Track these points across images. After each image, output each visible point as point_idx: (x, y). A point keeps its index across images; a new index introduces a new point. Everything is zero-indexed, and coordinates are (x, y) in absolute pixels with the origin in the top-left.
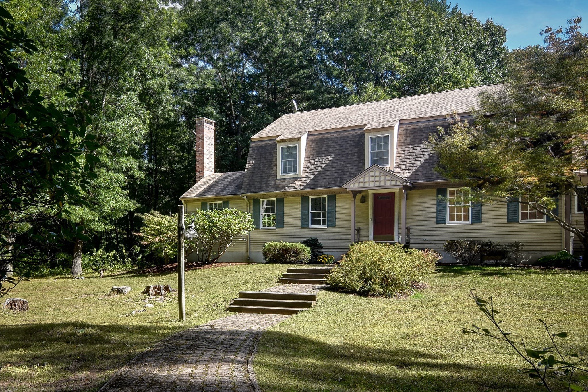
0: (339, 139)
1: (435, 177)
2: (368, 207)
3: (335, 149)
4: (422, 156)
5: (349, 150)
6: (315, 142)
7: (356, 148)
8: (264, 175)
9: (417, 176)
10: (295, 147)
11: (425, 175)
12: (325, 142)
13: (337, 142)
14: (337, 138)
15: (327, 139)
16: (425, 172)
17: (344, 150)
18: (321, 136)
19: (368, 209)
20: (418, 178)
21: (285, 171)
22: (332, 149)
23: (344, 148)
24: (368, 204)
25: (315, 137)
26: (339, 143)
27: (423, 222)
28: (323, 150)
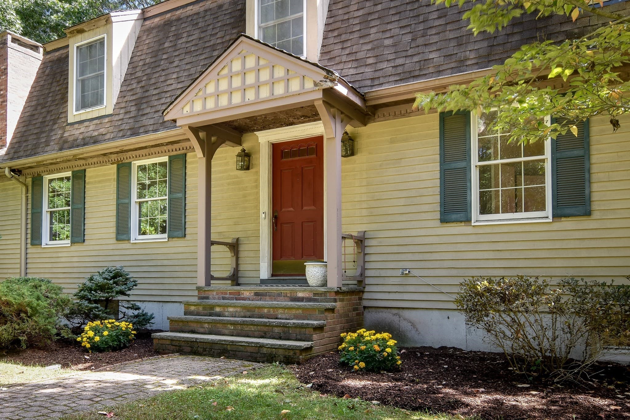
0: (202, 15)
1: (431, 70)
2: (257, 181)
3: (191, 38)
4: (397, 18)
5: (219, 35)
6: (154, 31)
7: (233, 28)
8: (48, 118)
9: (377, 74)
10: (101, 42)
11: (400, 70)
12: (173, 28)
13: (197, 24)
14: (198, 14)
15: (179, 19)
16: (400, 61)
17: (208, 38)
18: (168, 15)
19: (257, 187)
20: (382, 80)
21: (83, 104)
22: (184, 40)
23: (209, 32)
24: (257, 173)
25: (157, 20)
26: (200, 25)
27: (404, 218)
28: (167, 45)
